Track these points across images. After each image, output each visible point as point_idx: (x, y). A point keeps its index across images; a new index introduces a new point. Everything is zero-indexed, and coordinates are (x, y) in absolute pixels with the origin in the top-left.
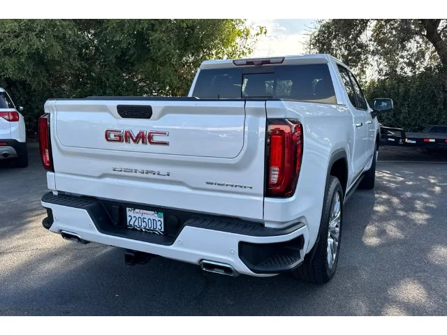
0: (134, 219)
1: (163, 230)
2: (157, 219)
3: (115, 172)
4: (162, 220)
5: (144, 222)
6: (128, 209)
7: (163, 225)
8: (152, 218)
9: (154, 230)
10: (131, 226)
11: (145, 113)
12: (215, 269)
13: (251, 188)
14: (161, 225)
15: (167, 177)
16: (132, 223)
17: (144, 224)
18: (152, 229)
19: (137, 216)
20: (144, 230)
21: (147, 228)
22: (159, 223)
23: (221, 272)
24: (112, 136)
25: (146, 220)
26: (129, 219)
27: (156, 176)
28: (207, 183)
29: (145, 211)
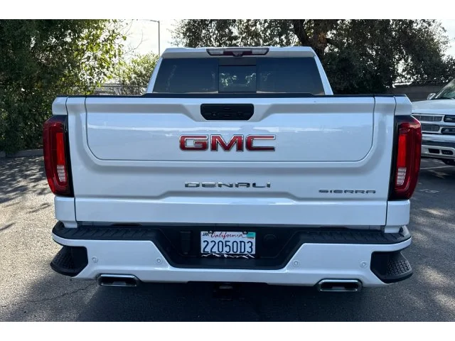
0: (211, 245)
1: (254, 252)
2: (246, 240)
3: (188, 189)
4: (254, 241)
5: (226, 246)
6: (202, 233)
7: (254, 247)
8: (238, 240)
9: (242, 254)
10: (207, 253)
11: (244, 113)
12: (333, 288)
13: (374, 192)
14: (251, 247)
15: (266, 189)
16: (208, 249)
17: (227, 249)
18: (238, 253)
19: (217, 240)
20: (226, 256)
21: (231, 252)
22: (248, 246)
23: (342, 290)
24: (190, 144)
25: (230, 244)
26: (203, 245)
27: (251, 189)
28: (320, 191)
29: (228, 233)
